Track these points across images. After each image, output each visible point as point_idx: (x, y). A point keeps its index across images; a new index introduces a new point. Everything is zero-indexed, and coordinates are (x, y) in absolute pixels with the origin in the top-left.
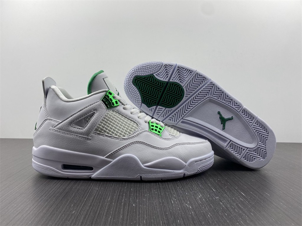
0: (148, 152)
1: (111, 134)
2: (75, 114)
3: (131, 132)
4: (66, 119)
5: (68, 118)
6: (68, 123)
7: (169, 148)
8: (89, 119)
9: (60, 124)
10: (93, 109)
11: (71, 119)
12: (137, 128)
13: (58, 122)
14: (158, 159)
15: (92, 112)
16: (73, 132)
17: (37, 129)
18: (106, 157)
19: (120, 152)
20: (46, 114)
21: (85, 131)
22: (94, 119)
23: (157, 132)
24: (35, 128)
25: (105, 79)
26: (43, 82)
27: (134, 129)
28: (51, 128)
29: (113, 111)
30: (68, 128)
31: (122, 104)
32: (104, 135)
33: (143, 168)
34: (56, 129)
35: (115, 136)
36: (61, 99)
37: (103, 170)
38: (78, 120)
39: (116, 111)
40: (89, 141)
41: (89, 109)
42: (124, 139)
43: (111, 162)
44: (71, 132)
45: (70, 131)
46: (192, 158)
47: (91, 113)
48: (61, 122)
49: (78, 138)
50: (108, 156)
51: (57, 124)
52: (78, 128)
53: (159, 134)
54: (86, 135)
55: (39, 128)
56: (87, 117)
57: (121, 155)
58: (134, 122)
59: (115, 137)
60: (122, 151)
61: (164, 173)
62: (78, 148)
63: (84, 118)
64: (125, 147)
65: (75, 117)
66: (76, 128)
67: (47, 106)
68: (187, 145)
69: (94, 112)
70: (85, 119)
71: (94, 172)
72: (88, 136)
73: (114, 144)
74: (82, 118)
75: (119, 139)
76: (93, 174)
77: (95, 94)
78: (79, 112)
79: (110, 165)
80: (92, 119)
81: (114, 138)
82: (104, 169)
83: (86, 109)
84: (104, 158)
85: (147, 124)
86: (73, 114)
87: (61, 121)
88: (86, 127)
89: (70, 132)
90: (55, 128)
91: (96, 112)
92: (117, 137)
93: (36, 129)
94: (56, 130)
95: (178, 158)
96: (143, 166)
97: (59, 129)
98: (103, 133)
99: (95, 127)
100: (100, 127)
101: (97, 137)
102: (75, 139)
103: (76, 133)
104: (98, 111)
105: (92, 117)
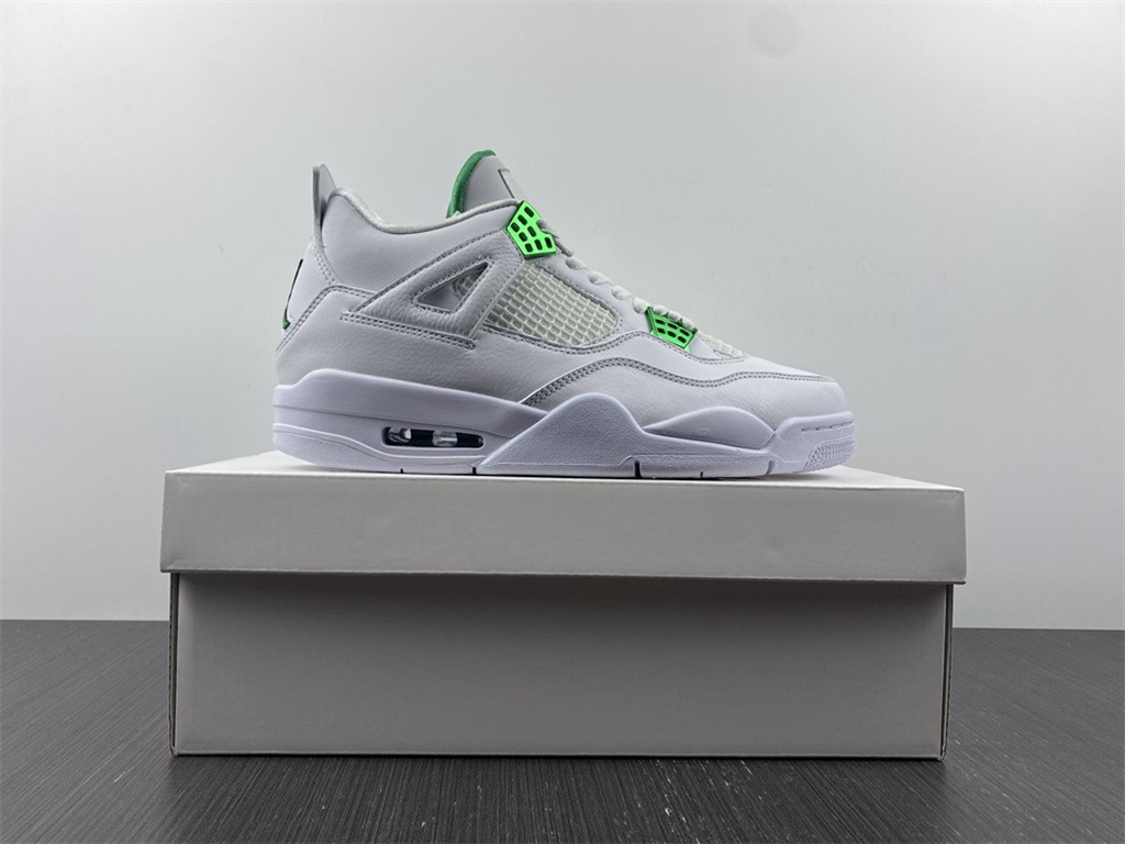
0: (655, 392)
1: (536, 334)
2: (426, 266)
3: (598, 333)
4: (398, 283)
5: (404, 280)
6: (405, 293)
7: (720, 382)
8: (469, 284)
9: (374, 298)
10: (481, 252)
11: (414, 281)
12: (612, 324)
13: (369, 293)
14: (687, 412)
15: (480, 263)
16: (421, 323)
17: (292, 325)
18: (525, 403)
19: (568, 385)
20: (327, 273)
21: (458, 318)
22: (485, 282)
23: (675, 340)
24: (282, 325)
25: (503, 174)
26: (316, 175)
27: (605, 326)
28: (347, 312)
29: (539, 267)
30: (403, 311)
31: (563, 252)
32: (514, 333)
33: (644, 436)
34: (363, 316)
35: (551, 341)
36: (375, 226)
37: (515, 444)
38: (436, 285)
40: (471, 351)
41: (468, 250)
42: (577, 349)
43: (539, 417)
44: (416, 324)
45: (410, 318)
46: (793, 416)
47: (476, 264)
48: (380, 295)
49: (435, 341)
50: (531, 398)
51: (365, 300)
52: (436, 310)
53: (683, 345)
54: (461, 332)
55: (300, 322)
56: (462, 279)
57: (570, 397)
58: (602, 305)
59: (550, 344)
60: (572, 385)
61: (711, 453)
62: (436, 372)
63: (454, 282)
64: (584, 371)
65: (425, 275)
66: (429, 309)
67: (325, 250)
68: (771, 379)
69: (485, 261)
70: (457, 283)
71: (487, 452)
72: (467, 334)
73: (547, 365)
74: (446, 280)
75: (561, 349)
76: (483, 459)
77: (482, 212)
78: (438, 259)
79: (538, 428)
80: (480, 284)
81: (546, 345)
82: (520, 440)
83: (460, 251)
84: (519, 405)
85: (643, 317)
86: (421, 265)
87: (378, 292)
88: (461, 305)
89: (409, 322)
90: (361, 313)
91: (490, 263)
92: (556, 342)
93: (287, 325)
94: (363, 318)
95: (747, 410)
96: (643, 432)
97: (372, 314)
98: (511, 328)
99: (488, 310)
100: (503, 311)
101: (495, 339)
102: (427, 345)
103: (429, 325)
104: (497, 259)
105: (480, 277)
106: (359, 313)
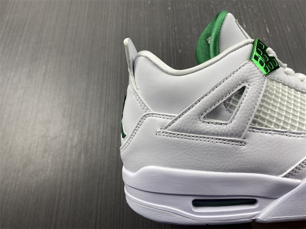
1: (283, 128)
6: (194, 115)
8: (236, 102)
9: (176, 119)
10: (240, 79)
11: (200, 106)
13: (172, 116)
16: (207, 133)
18: (285, 176)
21: (233, 127)
22: (247, 99)
28: (159, 130)
30: (195, 126)
32: (269, 130)
34: (170, 132)
39: (276, 79)
40: (244, 147)
41: (232, 80)
43: (296, 185)
45: (201, 131)
47: (238, 88)
48: (179, 117)
50: (289, 173)
51: (171, 121)
52: (216, 123)
54: (235, 136)
55: (134, 134)
56: (231, 100)
59: (293, 133)
63: (224, 102)
66: (212, 123)
69: (243, 85)
70: (227, 103)
72: (240, 136)
75: (302, 135)
76: (259, 214)
78: (213, 89)
81: (291, 134)
82: (284, 202)
83: (226, 81)
84: (280, 178)
87: (177, 115)
88: (233, 118)
89: (200, 134)
90: (168, 130)
91: (247, 86)
92: (296, 131)
94: (170, 134)
97: (175, 130)
98: (266, 126)
99: (252, 118)
100: (260, 116)
101: (257, 136)
102: (214, 147)
103: (213, 134)
104: (251, 82)
105: (243, 96)
106: (166, 131)
